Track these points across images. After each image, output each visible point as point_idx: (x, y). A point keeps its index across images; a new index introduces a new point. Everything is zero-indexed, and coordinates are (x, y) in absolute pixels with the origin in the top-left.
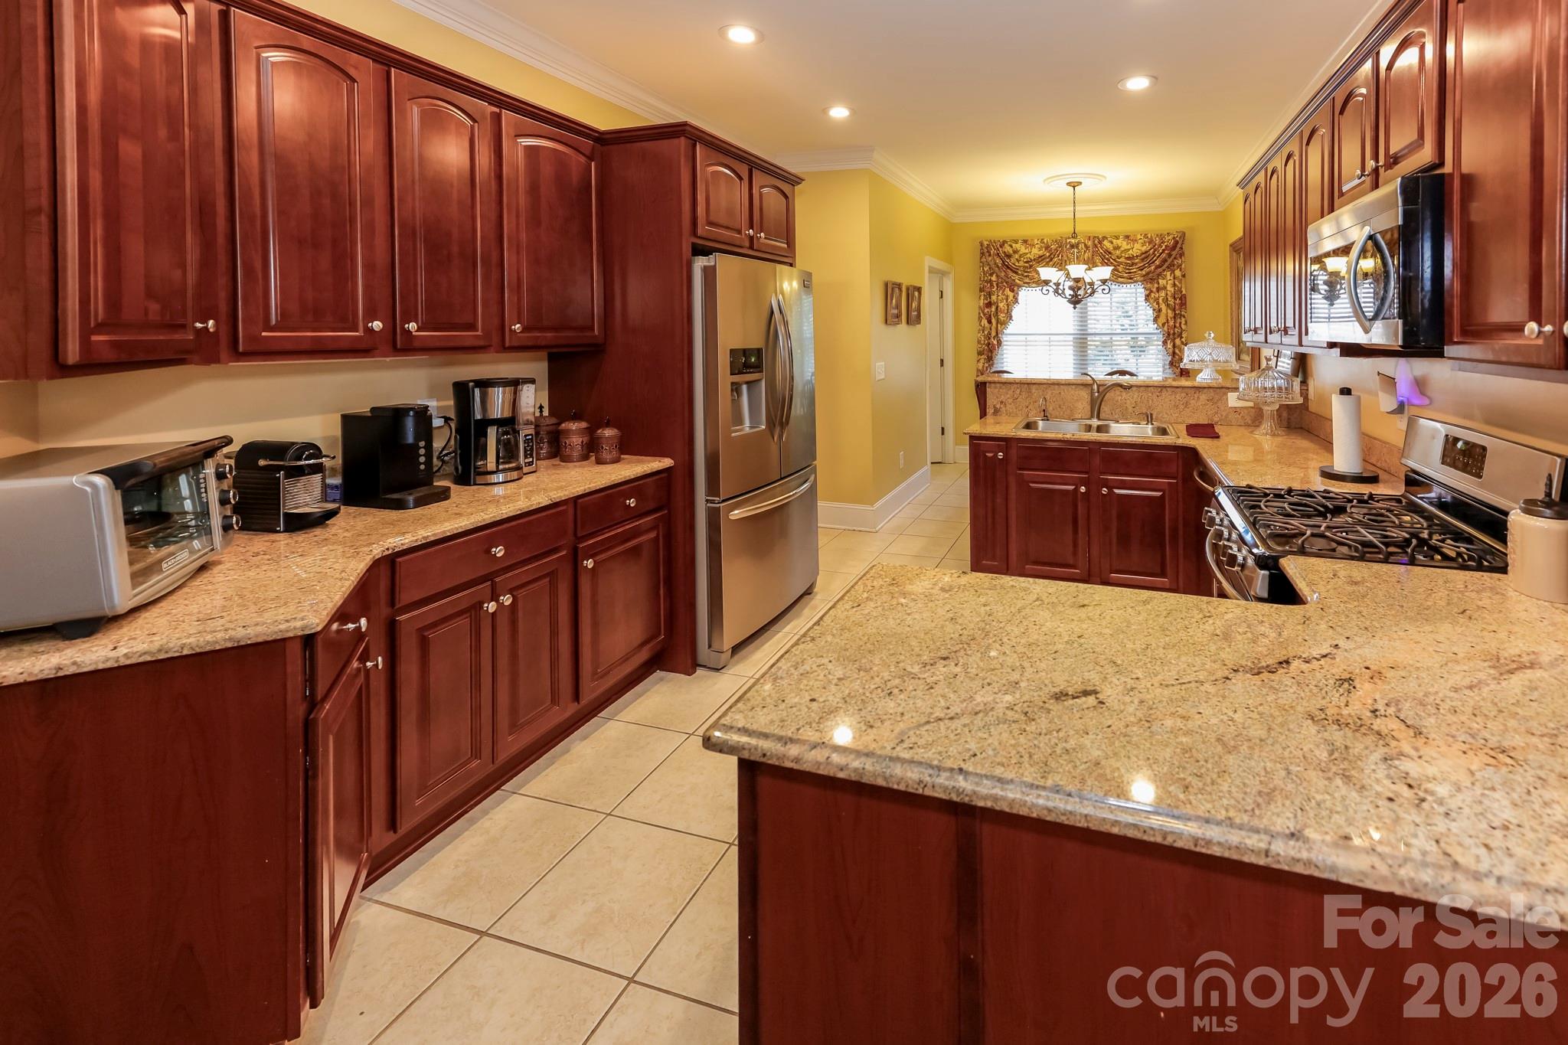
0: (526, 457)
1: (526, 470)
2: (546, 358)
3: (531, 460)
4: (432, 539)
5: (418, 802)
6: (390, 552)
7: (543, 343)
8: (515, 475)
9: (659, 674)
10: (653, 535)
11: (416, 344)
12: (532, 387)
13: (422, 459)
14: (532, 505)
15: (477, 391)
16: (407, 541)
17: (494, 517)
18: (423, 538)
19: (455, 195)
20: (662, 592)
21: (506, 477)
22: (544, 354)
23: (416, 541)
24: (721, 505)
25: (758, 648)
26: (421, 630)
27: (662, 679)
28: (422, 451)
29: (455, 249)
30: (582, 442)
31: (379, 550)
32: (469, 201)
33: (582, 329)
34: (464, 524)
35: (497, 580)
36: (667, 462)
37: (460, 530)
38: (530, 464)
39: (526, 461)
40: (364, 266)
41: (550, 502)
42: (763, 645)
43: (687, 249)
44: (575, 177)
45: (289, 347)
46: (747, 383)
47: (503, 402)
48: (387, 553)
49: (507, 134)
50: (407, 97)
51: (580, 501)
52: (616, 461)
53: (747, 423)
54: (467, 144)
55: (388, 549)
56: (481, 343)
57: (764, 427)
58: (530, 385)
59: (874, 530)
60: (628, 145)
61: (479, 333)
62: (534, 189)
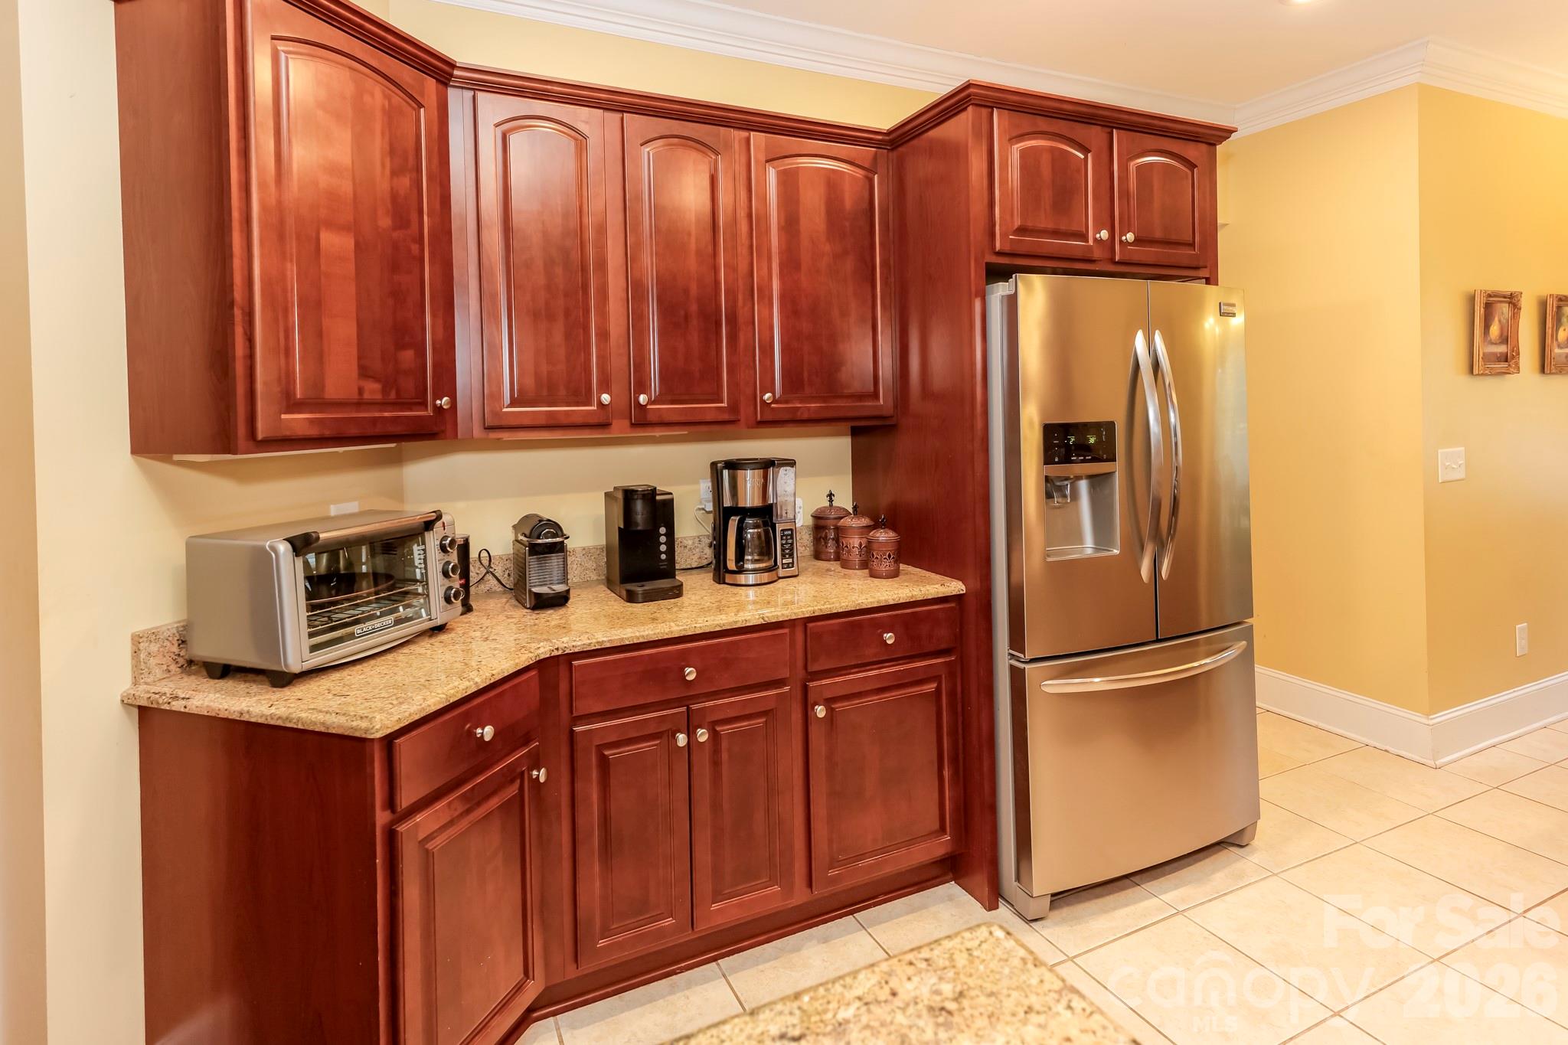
0: (783, 556)
1: (781, 572)
2: (850, 433)
3: (790, 560)
4: (608, 645)
5: (602, 943)
6: (560, 653)
7: (805, 416)
8: (765, 577)
9: (952, 888)
10: (931, 687)
11: (651, 418)
12: (790, 471)
13: (663, 548)
14: (736, 622)
15: (726, 473)
16: (579, 643)
17: (685, 630)
18: (598, 642)
19: (693, 246)
20: (946, 773)
21: (756, 579)
22: (846, 426)
23: (590, 644)
24: (1027, 667)
25: (1105, 911)
26: (600, 748)
27: (951, 898)
28: (663, 539)
29: (694, 308)
30: (861, 545)
31: (548, 648)
32: (710, 249)
33: (861, 397)
34: (647, 633)
35: (694, 707)
36: (955, 587)
37: (641, 640)
38: (789, 566)
39: (784, 561)
40: (596, 335)
41: (761, 621)
42: (1114, 909)
43: (975, 273)
44: (849, 199)
45: (526, 422)
46: (1090, 477)
47: (753, 488)
48: (556, 653)
49: (757, 161)
50: (639, 144)
51: (810, 625)
52: (895, 574)
53: (1089, 542)
54: (706, 183)
55: (557, 649)
56: (726, 417)
57: (1116, 552)
58: (788, 468)
59: (1431, 763)
60: (915, 142)
61: (725, 405)
62: (791, 223)
